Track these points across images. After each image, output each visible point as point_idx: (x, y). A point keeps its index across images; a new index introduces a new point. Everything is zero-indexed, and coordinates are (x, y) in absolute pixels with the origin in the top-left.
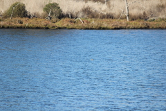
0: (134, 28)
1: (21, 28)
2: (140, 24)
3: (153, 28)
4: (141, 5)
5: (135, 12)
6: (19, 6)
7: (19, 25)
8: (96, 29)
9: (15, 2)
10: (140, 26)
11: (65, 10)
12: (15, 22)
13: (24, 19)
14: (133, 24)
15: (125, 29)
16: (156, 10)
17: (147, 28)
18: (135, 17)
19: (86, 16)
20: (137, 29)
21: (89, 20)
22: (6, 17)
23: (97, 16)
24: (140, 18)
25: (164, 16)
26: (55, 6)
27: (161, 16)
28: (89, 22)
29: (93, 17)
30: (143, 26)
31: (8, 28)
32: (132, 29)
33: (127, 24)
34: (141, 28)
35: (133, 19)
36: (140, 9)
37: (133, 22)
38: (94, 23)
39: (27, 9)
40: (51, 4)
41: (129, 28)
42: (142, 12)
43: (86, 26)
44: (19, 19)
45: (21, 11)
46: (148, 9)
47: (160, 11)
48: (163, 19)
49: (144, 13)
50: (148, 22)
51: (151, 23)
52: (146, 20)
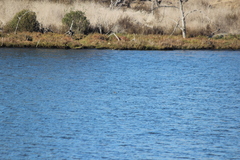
0: (194, 49)
1: (30, 46)
2: (202, 42)
3: (220, 49)
5: (194, 25)
6: (27, 15)
7: (27, 42)
8: (138, 49)
9: (21, 10)
10: (202, 45)
11: (93, 22)
12: (22, 38)
13: (34, 35)
14: (192, 42)
15: (180, 49)
16: (224, 23)
17: (212, 48)
18: (194, 32)
19: (123, 31)
20: (197, 49)
21: (128, 36)
22: (8, 31)
23: (140, 30)
24: (202, 33)
25: (236, 32)
26: (79, 15)
27: (232, 32)
28: (129, 40)
29: (134, 32)
30: (206, 46)
31: (11, 46)
32: (190, 49)
33: (183, 42)
34: (203, 49)
35: (192, 35)
36: (202, 20)
37: (192, 39)
38: (135, 40)
39: (39, 19)
40: (74, 13)
41: (185, 49)
42: (204, 26)
43: (123, 45)
44: (28, 33)
45: (29, 23)
46: (213, 20)
47: (230, 24)
48: (235, 36)
49: (208, 27)
50: (213, 40)
51: (217, 41)
52: (210, 37)
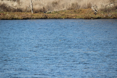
0: (37, 19)
2: (41, 15)
3: (50, 18)
4: (41, 2)
5: (37, 7)
8: (10, 19)
10: (41, 17)
14: (36, 15)
15: (31, 19)
16: (51, 6)
17: (46, 18)
18: (37, 10)
19: (2, 10)
20: (39, 19)
21: (5, 13)
23: (11, 10)
24: (41, 11)
25: (57, 10)
27: (55, 10)
28: (5, 15)
29: (8, 11)
30: (43, 17)
32: (35, 19)
33: (32, 16)
34: (42, 18)
35: (36, 12)
36: (40, 5)
37: (36, 14)
38: (8, 15)
41: (33, 19)
42: (42, 7)
43: (3, 17)
46: (46, 5)
47: (54, 6)
48: (57, 12)
49: (44, 8)
50: (46, 14)
51: (48, 15)
52: (45, 12)
